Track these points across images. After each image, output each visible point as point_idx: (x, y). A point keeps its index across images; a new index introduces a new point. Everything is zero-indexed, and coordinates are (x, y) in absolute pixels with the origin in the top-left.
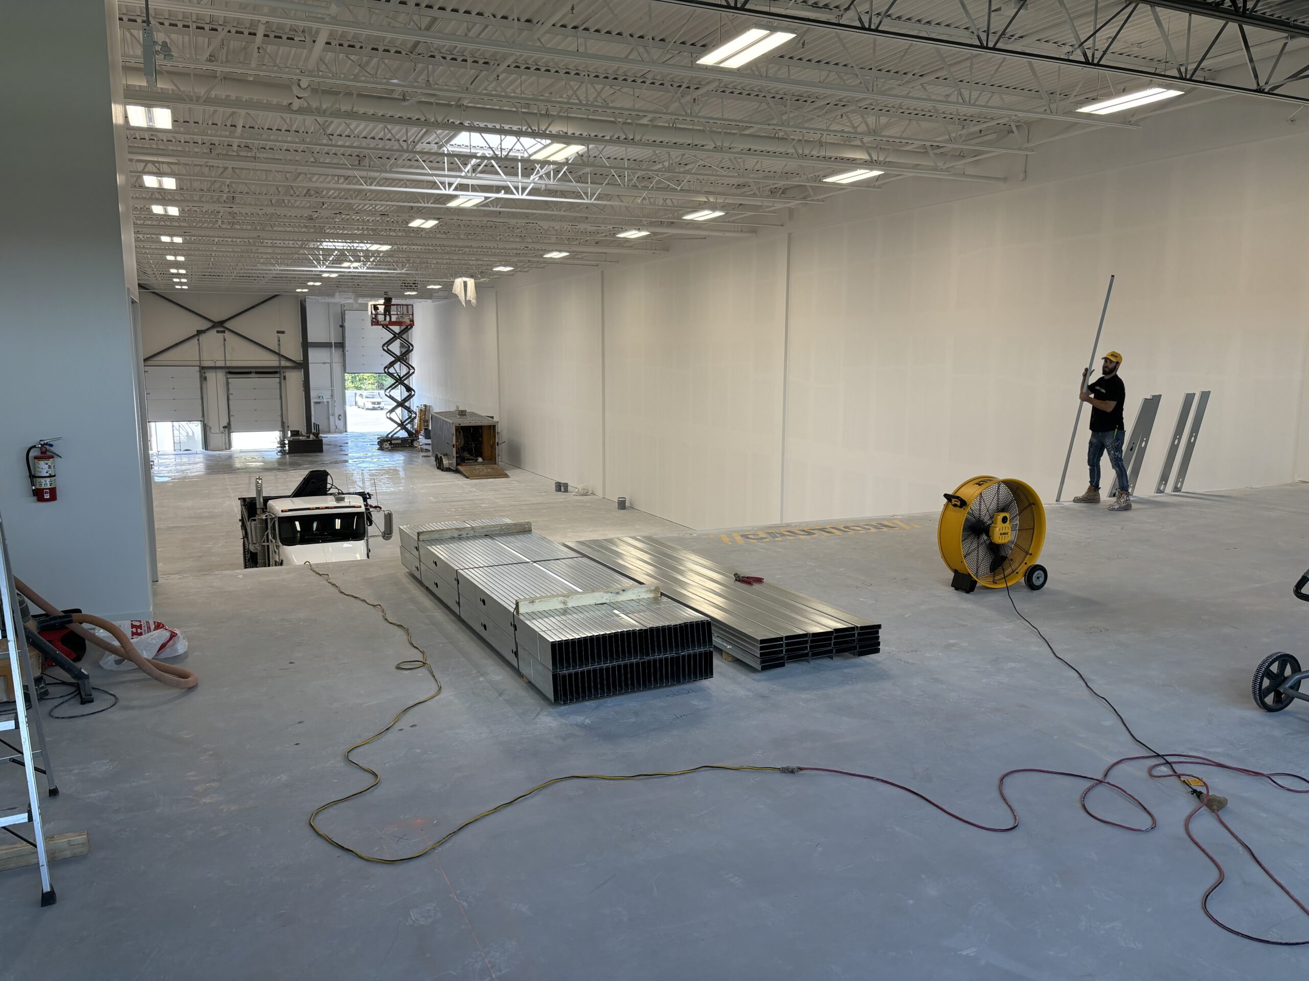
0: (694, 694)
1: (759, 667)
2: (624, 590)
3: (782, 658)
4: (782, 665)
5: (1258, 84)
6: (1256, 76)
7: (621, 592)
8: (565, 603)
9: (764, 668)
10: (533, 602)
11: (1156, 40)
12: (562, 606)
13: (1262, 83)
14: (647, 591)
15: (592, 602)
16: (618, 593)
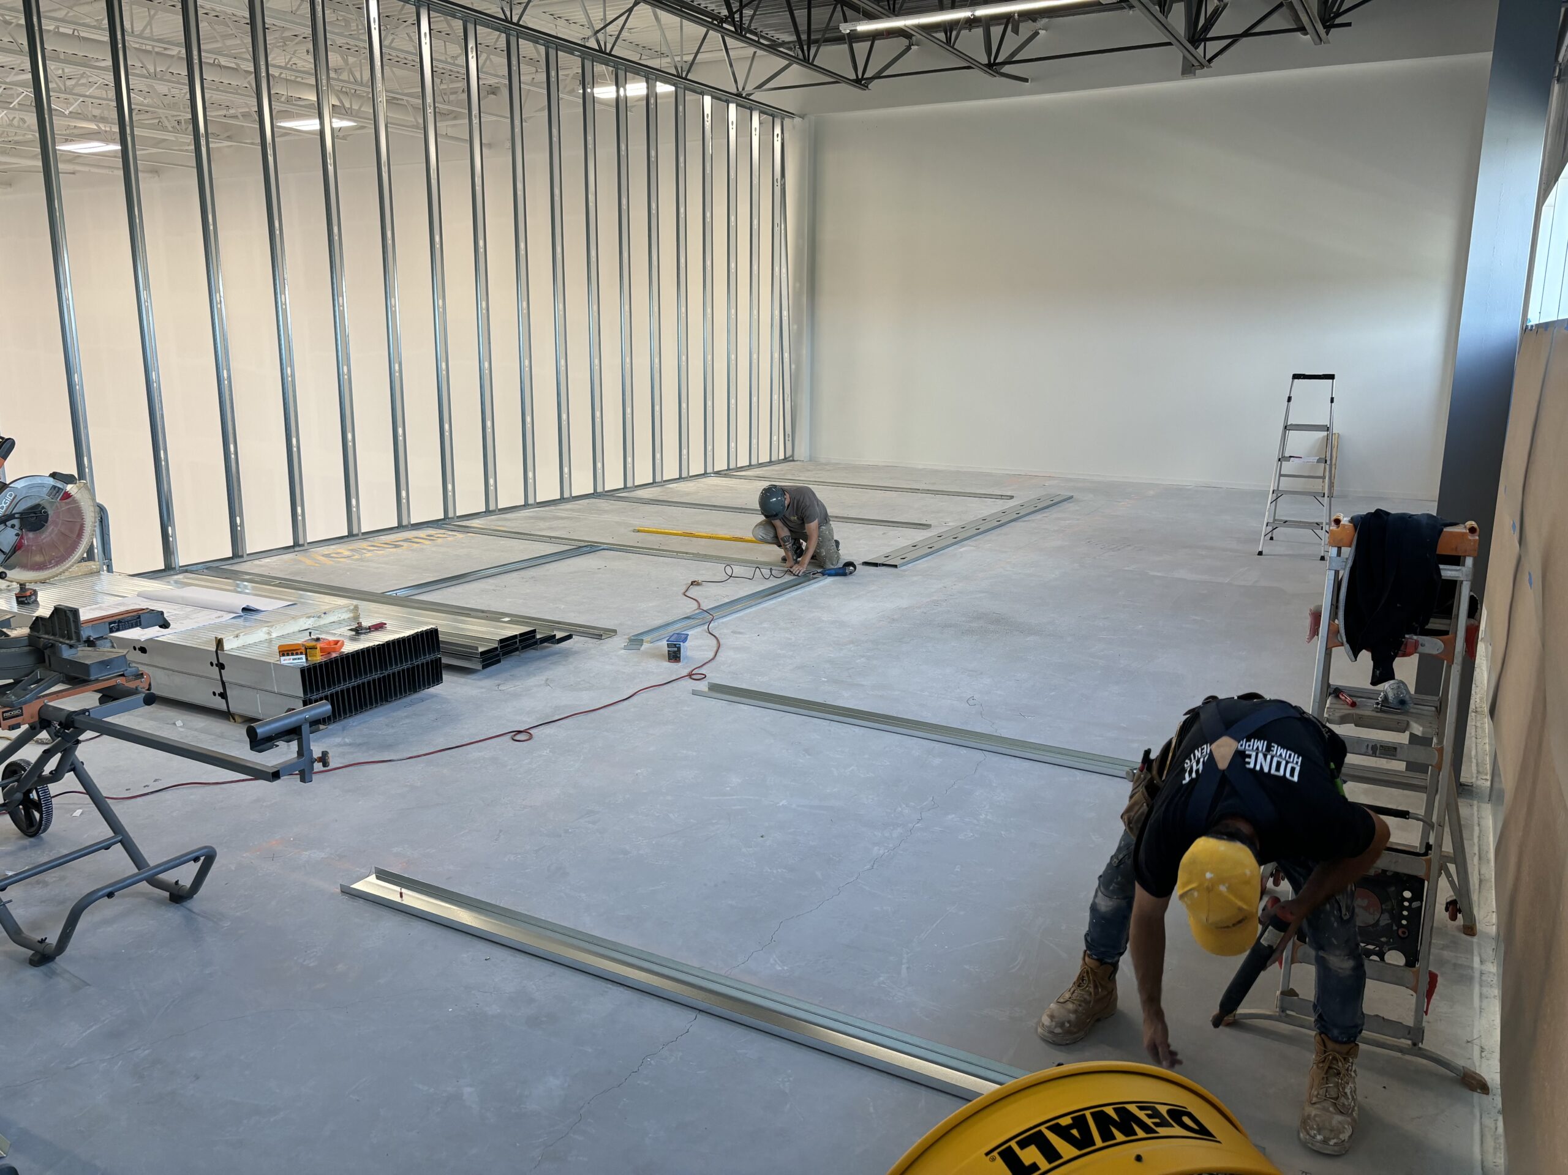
0: (429, 701)
1: (479, 667)
2: (325, 613)
3: (498, 655)
4: (499, 661)
5: (738, 90)
6: (736, 81)
7: (323, 615)
8: (269, 633)
9: (484, 667)
10: (237, 637)
11: (646, 27)
12: (267, 637)
13: (740, 89)
14: (346, 612)
15: (296, 629)
16: (319, 617)
